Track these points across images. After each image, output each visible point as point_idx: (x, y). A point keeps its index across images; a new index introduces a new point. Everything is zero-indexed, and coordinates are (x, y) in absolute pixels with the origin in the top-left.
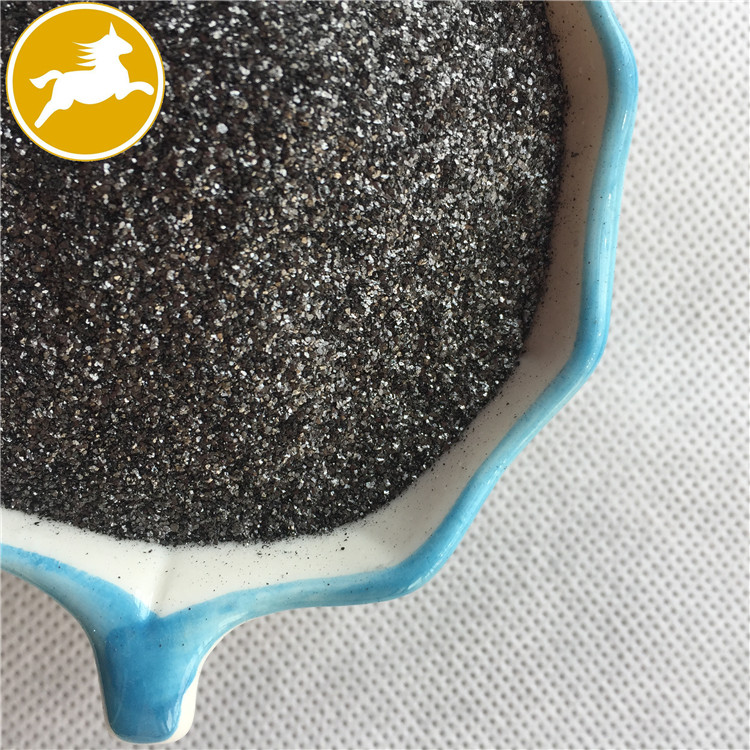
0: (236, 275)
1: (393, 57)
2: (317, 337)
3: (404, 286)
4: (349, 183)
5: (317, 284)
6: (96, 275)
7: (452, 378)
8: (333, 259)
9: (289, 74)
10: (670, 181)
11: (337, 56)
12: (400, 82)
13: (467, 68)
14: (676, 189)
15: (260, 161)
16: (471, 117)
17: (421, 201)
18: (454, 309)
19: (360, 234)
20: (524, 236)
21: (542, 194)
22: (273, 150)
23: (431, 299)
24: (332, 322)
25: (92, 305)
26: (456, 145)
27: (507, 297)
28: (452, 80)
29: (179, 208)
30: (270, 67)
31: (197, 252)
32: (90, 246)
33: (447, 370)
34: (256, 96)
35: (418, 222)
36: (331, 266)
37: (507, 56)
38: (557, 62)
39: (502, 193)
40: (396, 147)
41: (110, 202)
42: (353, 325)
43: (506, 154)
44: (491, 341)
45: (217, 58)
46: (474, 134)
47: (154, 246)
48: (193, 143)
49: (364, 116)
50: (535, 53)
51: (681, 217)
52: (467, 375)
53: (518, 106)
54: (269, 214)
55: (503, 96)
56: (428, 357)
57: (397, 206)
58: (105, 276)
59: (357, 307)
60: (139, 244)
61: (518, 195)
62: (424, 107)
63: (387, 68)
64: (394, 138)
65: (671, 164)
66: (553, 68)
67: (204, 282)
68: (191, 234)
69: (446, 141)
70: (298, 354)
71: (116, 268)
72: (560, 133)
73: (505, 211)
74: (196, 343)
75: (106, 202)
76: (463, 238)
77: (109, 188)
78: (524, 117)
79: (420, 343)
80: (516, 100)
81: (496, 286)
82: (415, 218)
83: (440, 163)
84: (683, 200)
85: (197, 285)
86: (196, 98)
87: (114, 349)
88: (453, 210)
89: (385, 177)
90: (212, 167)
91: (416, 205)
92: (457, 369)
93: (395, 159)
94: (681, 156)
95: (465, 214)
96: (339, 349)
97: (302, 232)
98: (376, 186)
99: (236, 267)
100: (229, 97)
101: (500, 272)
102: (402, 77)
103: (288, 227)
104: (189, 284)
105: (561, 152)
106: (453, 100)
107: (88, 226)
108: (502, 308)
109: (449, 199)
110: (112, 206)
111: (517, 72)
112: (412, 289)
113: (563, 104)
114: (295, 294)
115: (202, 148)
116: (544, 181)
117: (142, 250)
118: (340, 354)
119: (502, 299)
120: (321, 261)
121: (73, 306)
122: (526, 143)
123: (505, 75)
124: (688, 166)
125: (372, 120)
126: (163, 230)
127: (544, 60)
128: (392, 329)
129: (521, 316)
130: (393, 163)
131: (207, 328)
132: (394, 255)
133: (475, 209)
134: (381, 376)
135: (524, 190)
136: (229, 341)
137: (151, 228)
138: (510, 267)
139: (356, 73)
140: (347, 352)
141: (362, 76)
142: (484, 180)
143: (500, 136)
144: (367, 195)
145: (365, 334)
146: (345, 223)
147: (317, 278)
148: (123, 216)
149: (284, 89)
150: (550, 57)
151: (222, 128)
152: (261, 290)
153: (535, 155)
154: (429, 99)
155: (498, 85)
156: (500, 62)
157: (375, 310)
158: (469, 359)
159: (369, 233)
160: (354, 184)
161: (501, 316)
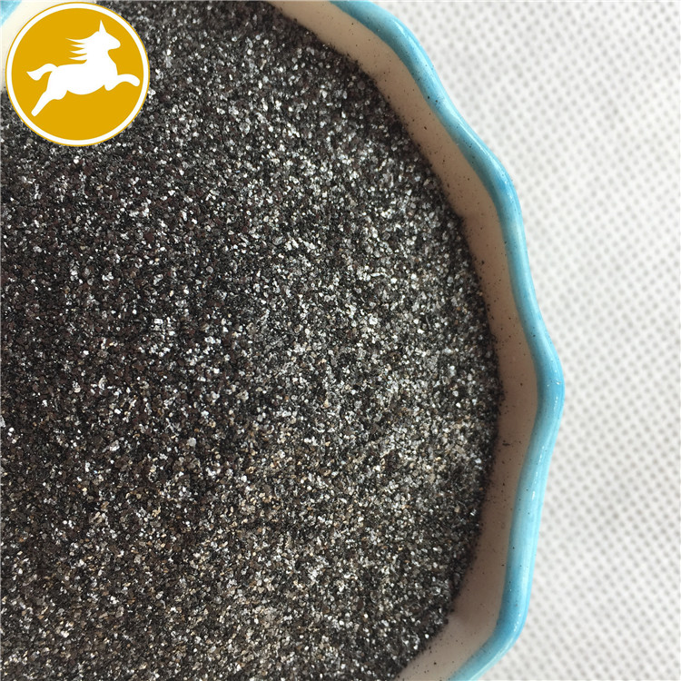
0: (197, 561)
1: (348, 372)
2: (266, 605)
3: (348, 560)
4: (302, 482)
5: (269, 564)
6: (72, 554)
7: (387, 633)
8: (284, 542)
9: (254, 396)
10: (596, 397)
11: (298, 377)
12: (354, 392)
13: (414, 373)
14: (602, 405)
15: (224, 471)
16: (415, 414)
17: (366, 490)
18: (392, 575)
19: (310, 522)
20: (457, 510)
21: (476, 473)
22: (236, 461)
23: (371, 567)
24: (282, 592)
25: (67, 578)
26: (401, 440)
27: (440, 563)
28: (400, 386)
29: (149, 504)
30: (238, 391)
31: (163, 540)
32: (67, 529)
33: (382, 626)
34: (223, 418)
35: (363, 507)
36: (282, 548)
37: (451, 355)
38: (494, 360)
39: (440, 473)
40: (346, 449)
41: (89, 493)
42: (300, 593)
43: (445, 441)
44: (423, 601)
45: (191, 380)
46: (417, 428)
47: (125, 533)
48: (165, 452)
49: (318, 428)
50: (475, 352)
51: (605, 429)
52: (400, 630)
53: (458, 400)
54: (229, 512)
55: (444, 391)
56: (366, 616)
57: (345, 496)
58: (79, 555)
59: (304, 579)
60: (112, 531)
61: (454, 475)
62: (374, 411)
63: (342, 383)
64: (345, 441)
65: (599, 382)
66: (491, 364)
67: (168, 565)
68: (159, 525)
69: (392, 437)
70: (249, 622)
71: (90, 550)
72: (494, 420)
73: (441, 488)
74: (157, 614)
75: (85, 494)
76: (402, 515)
77: (87, 483)
78: (463, 408)
79: (359, 605)
80: (456, 394)
81: (431, 553)
82: (361, 505)
83: (386, 457)
84: (607, 414)
85: (161, 567)
86: (171, 415)
87: (84, 615)
88: (394, 495)
89: (335, 474)
90: (181, 474)
91: (362, 494)
92: (392, 625)
93: (345, 459)
94: (607, 375)
95: (406, 496)
96: (286, 614)
97: (258, 523)
98: (327, 483)
99: (197, 555)
100: (199, 416)
101: (435, 542)
102: (355, 387)
103: (246, 521)
104: (154, 566)
105: (495, 437)
106: (400, 403)
107: (67, 512)
108: (435, 573)
109: (393, 486)
110: (91, 498)
111: (458, 369)
112: (355, 561)
113: (498, 395)
114: (249, 573)
115: (174, 457)
116: (479, 461)
117: (114, 536)
118: (286, 618)
119: (435, 565)
120: (274, 545)
121: (50, 575)
122: (463, 431)
123: (447, 373)
124: (613, 384)
125: (327, 430)
126: (133, 521)
127: (483, 357)
128: (334, 594)
129: (451, 578)
130: (343, 463)
131: (167, 602)
132: (339, 536)
133: (414, 492)
134: (323, 632)
135: (460, 470)
136: (186, 612)
137: (123, 519)
138: (443, 536)
139: (314, 391)
140: (293, 616)
141: (319, 393)
142: (424, 465)
143: (440, 427)
144: (318, 490)
145: (310, 600)
146: (297, 514)
147: (269, 559)
148: (99, 507)
149: (249, 410)
150: (489, 354)
151: (192, 442)
152: (218, 572)
153: (471, 440)
154: (378, 406)
155: (441, 382)
156: (443, 363)
157: (321, 579)
158: (403, 616)
159: (318, 521)
160: (307, 482)
161: (434, 579)
